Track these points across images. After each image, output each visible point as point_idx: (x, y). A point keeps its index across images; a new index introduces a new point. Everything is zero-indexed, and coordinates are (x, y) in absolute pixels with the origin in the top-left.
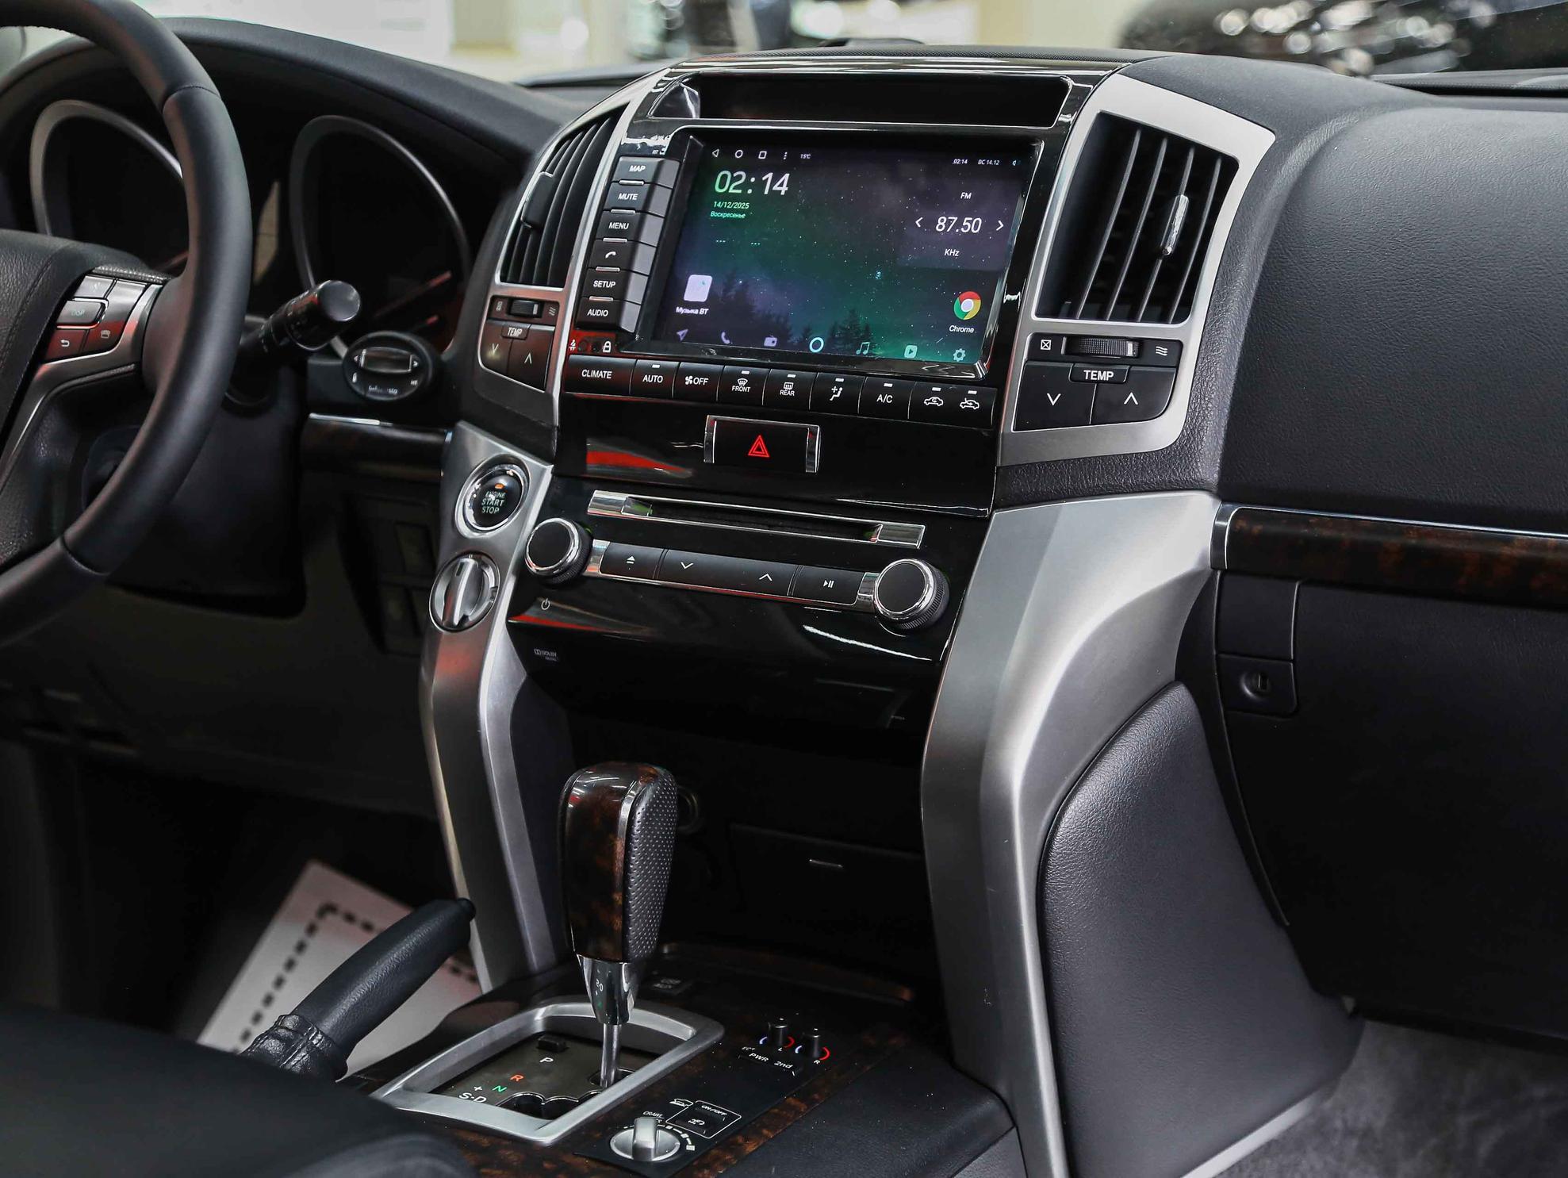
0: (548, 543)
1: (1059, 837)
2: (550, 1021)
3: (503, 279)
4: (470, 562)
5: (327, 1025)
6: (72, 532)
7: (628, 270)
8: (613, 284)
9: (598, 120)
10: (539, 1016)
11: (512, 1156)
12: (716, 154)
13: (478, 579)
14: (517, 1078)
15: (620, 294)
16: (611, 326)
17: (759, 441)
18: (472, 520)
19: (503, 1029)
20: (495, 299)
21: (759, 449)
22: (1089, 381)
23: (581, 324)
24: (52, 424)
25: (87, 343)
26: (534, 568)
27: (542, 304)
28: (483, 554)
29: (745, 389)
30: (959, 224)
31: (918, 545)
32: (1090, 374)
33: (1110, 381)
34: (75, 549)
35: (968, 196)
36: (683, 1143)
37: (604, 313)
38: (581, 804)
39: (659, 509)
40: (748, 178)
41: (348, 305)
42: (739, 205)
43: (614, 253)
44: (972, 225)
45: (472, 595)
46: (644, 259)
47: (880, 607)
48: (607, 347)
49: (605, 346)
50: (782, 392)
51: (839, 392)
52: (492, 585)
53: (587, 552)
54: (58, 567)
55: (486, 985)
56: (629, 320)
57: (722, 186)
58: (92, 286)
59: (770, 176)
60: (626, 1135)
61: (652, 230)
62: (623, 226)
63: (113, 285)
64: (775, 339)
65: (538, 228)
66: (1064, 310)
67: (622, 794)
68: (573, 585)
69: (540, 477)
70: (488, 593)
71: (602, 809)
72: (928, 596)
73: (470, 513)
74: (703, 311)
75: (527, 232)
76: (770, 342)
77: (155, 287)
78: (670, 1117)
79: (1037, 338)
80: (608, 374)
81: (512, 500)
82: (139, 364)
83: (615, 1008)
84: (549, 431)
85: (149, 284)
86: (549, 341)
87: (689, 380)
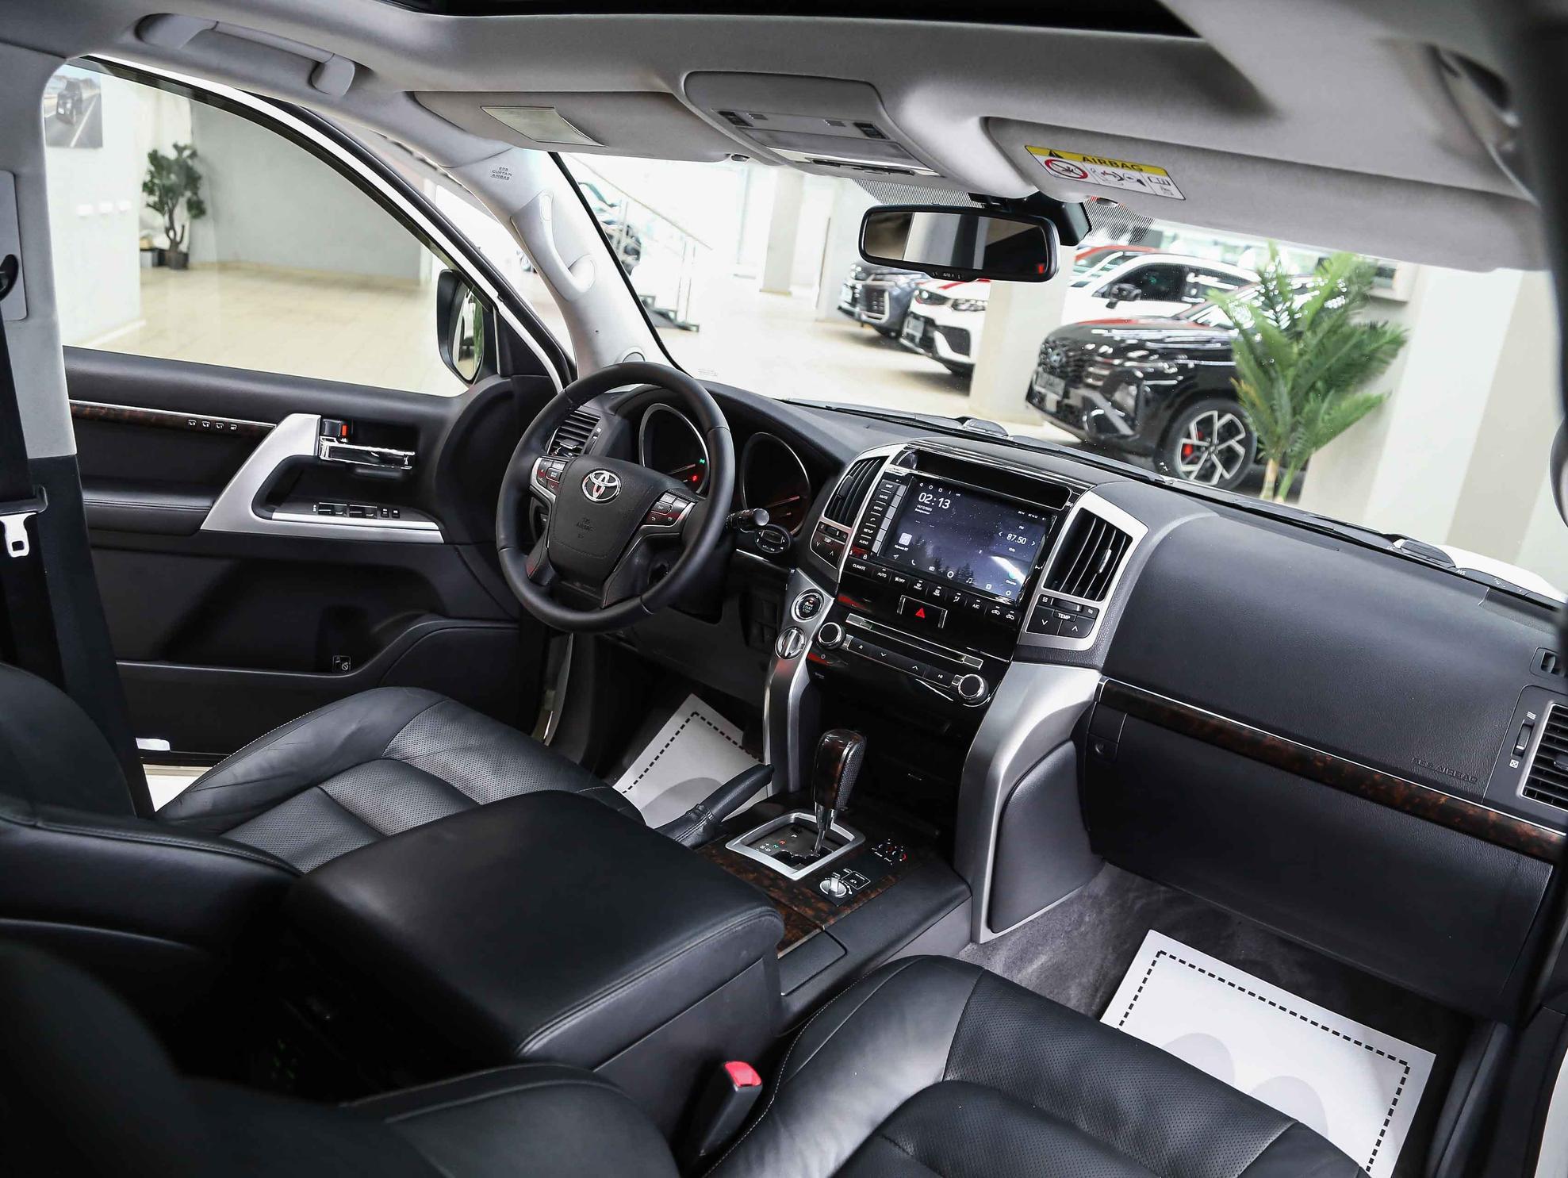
0: (829, 632)
1: (1014, 795)
2: (796, 819)
3: (825, 516)
4: (795, 632)
5: (715, 811)
6: (645, 596)
7: (879, 528)
8: (871, 531)
9: (875, 459)
10: (794, 816)
11: (782, 884)
12: (921, 485)
13: (797, 639)
14: (783, 842)
15: (874, 536)
16: (869, 548)
17: (921, 610)
18: (798, 614)
19: (777, 821)
20: (820, 522)
21: (920, 613)
22: (1060, 618)
23: (856, 544)
24: (643, 548)
25: (663, 521)
26: (820, 640)
27: (841, 531)
28: (800, 629)
29: (919, 588)
30: (1017, 539)
31: (979, 667)
32: (1060, 615)
33: (1068, 620)
34: (646, 603)
35: (1022, 528)
36: (848, 890)
37: (866, 543)
38: (827, 745)
39: (875, 627)
40: (933, 498)
41: (763, 519)
42: (927, 508)
43: (874, 519)
44: (1022, 540)
45: (794, 645)
46: (886, 524)
47: (960, 692)
48: (865, 557)
50: (934, 593)
51: (958, 599)
52: (803, 643)
53: (844, 639)
54: (638, 609)
55: (770, 794)
56: (876, 548)
57: (922, 499)
58: (667, 499)
59: (942, 499)
60: (826, 883)
61: (891, 513)
62: (879, 509)
63: (676, 499)
64: (934, 568)
65: (844, 499)
66: (1054, 586)
67: (845, 746)
68: (838, 650)
69: (829, 602)
70: (800, 645)
71: (834, 752)
72: (981, 692)
73: (797, 610)
74: (906, 549)
75: (838, 499)
76: (932, 569)
77: (692, 504)
78: (845, 879)
79: (1042, 596)
80: (864, 568)
81: (815, 610)
82: (681, 533)
83: (826, 820)
84: (835, 584)
85: (690, 502)
86: (842, 548)
87: (897, 579)
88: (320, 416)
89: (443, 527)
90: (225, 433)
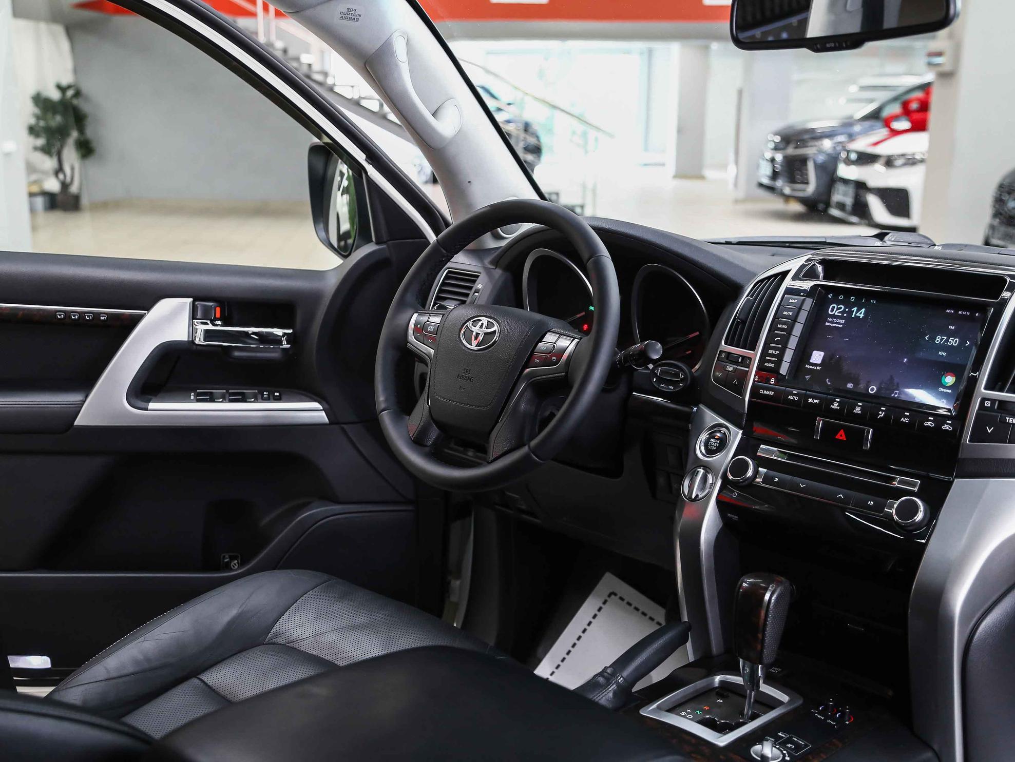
0: (738, 467)
2: (721, 682)
3: (726, 343)
4: (701, 471)
5: (626, 673)
6: (533, 443)
7: (785, 347)
8: (777, 352)
9: (776, 275)
10: (718, 679)
11: (707, 751)
12: (830, 296)
13: (705, 479)
14: (707, 708)
15: (780, 358)
16: (775, 371)
17: (842, 432)
18: (704, 451)
19: (700, 684)
20: (721, 351)
21: (841, 436)
22: (1009, 423)
23: (760, 368)
24: (528, 395)
25: (546, 362)
26: (731, 477)
27: (743, 357)
28: (707, 468)
29: (837, 408)
30: (947, 341)
31: (916, 489)
32: (1009, 420)
34: (534, 451)
35: (952, 328)
36: (784, 755)
37: (772, 365)
38: (746, 590)
39: (791, 457)
40: (845, 309)
41: (656, 351)
42: (839, 321)
43: (779, 339)
44: (954, 342)
45: (701, 486)
46: (793, 343)
47: (895, 517)
48: (773, 381)
49: (772, 380)
50: (854, 411)
51: (883, 415)
52: (711, 482)
53: (756, 472)
54: (526, 457)
55: (691, 658)
56: (784, 370)
57: (832, 311)
58: (550, 338)
59: (855, 309)
60: (758, 747)
61: (798, 330)
62: (784, 327)
63: (559, 338)
64: (852, 385)
65: (744, 322)
66: (997, 387)
67: (766, 589)
68: (750, 486)
69: (736, 436)
70: (708, 485)
71: (756, 595)
72: (920, 516)
73: (703, 448)
74: (819, 368)
75: (738, 323)
76: (850, 386)
77: (576, 340)
78: (780, 743)
79: (983, 400)
80: (772, 393)
81: (723, 444)
82: (567, 373)
83: (753, 681)
84: (741, 415)
85: (574, 338)
86: (746, 375)
87: (810, 400)
88: (191, 299)
89: (327, 406)
90: (95, 324)
